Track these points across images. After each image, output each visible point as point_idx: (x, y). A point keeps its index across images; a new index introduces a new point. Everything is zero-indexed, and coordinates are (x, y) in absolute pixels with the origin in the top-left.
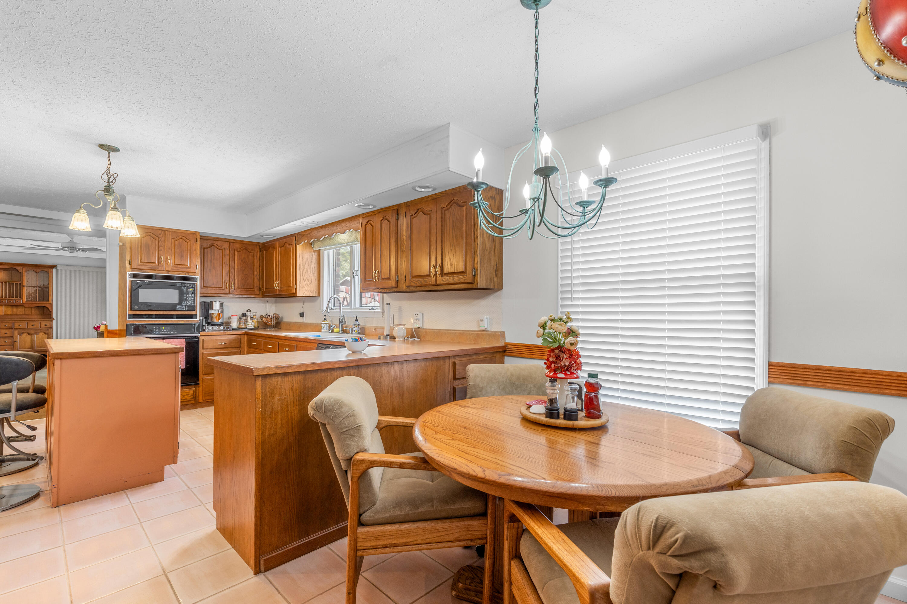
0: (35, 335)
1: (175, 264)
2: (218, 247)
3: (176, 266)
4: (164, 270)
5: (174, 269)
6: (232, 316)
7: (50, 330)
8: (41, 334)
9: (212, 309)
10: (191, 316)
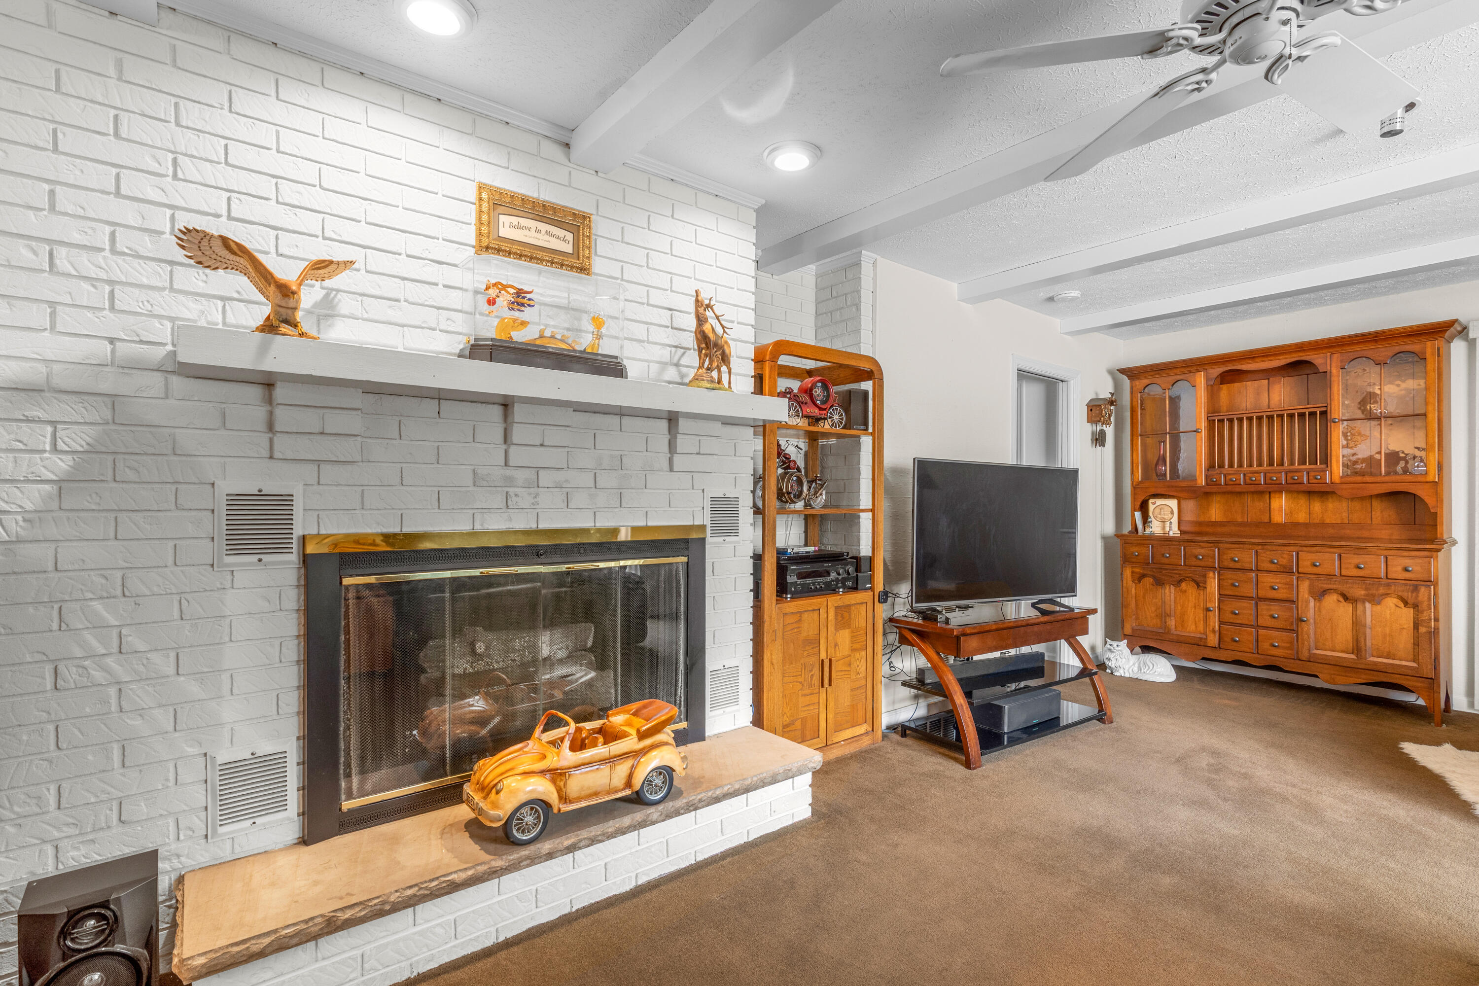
0: (1368, 605)
7: (1423, 590)
8: (1391, 602)
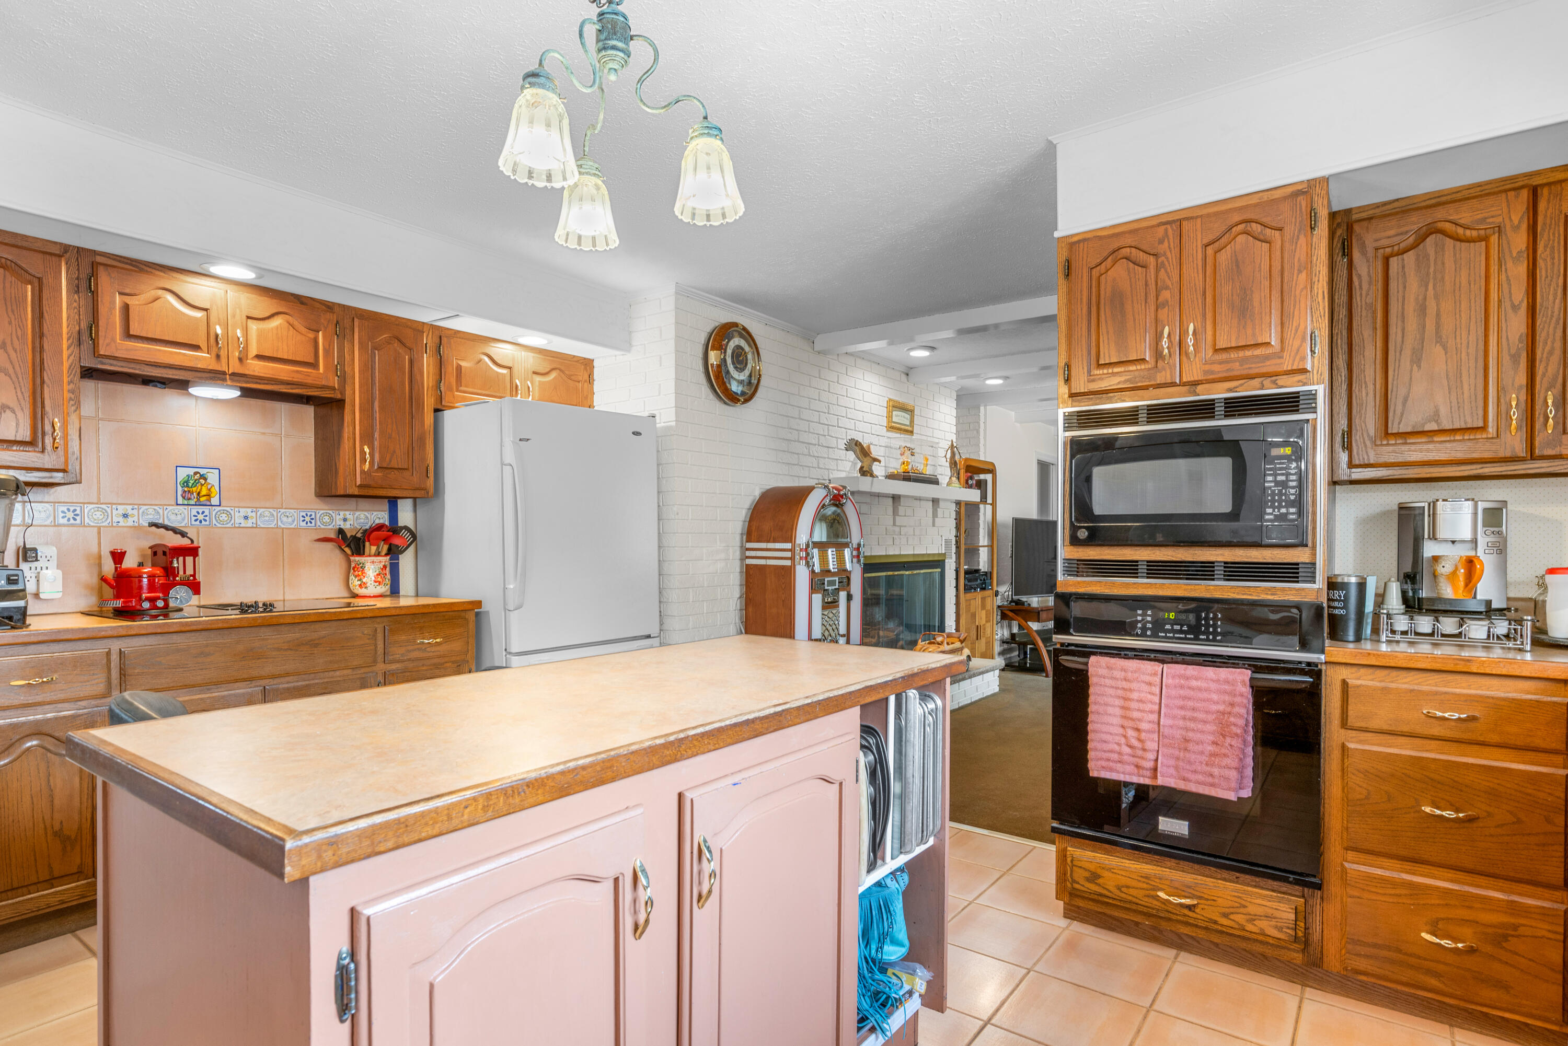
1: (1216, 351)
2: (1460, 231)
3: (1224, 356)
4: (1173, 384)
5: (1212, 372)
6: (1552, 571)
9: (1433, 537)
10: (1289, 572)
